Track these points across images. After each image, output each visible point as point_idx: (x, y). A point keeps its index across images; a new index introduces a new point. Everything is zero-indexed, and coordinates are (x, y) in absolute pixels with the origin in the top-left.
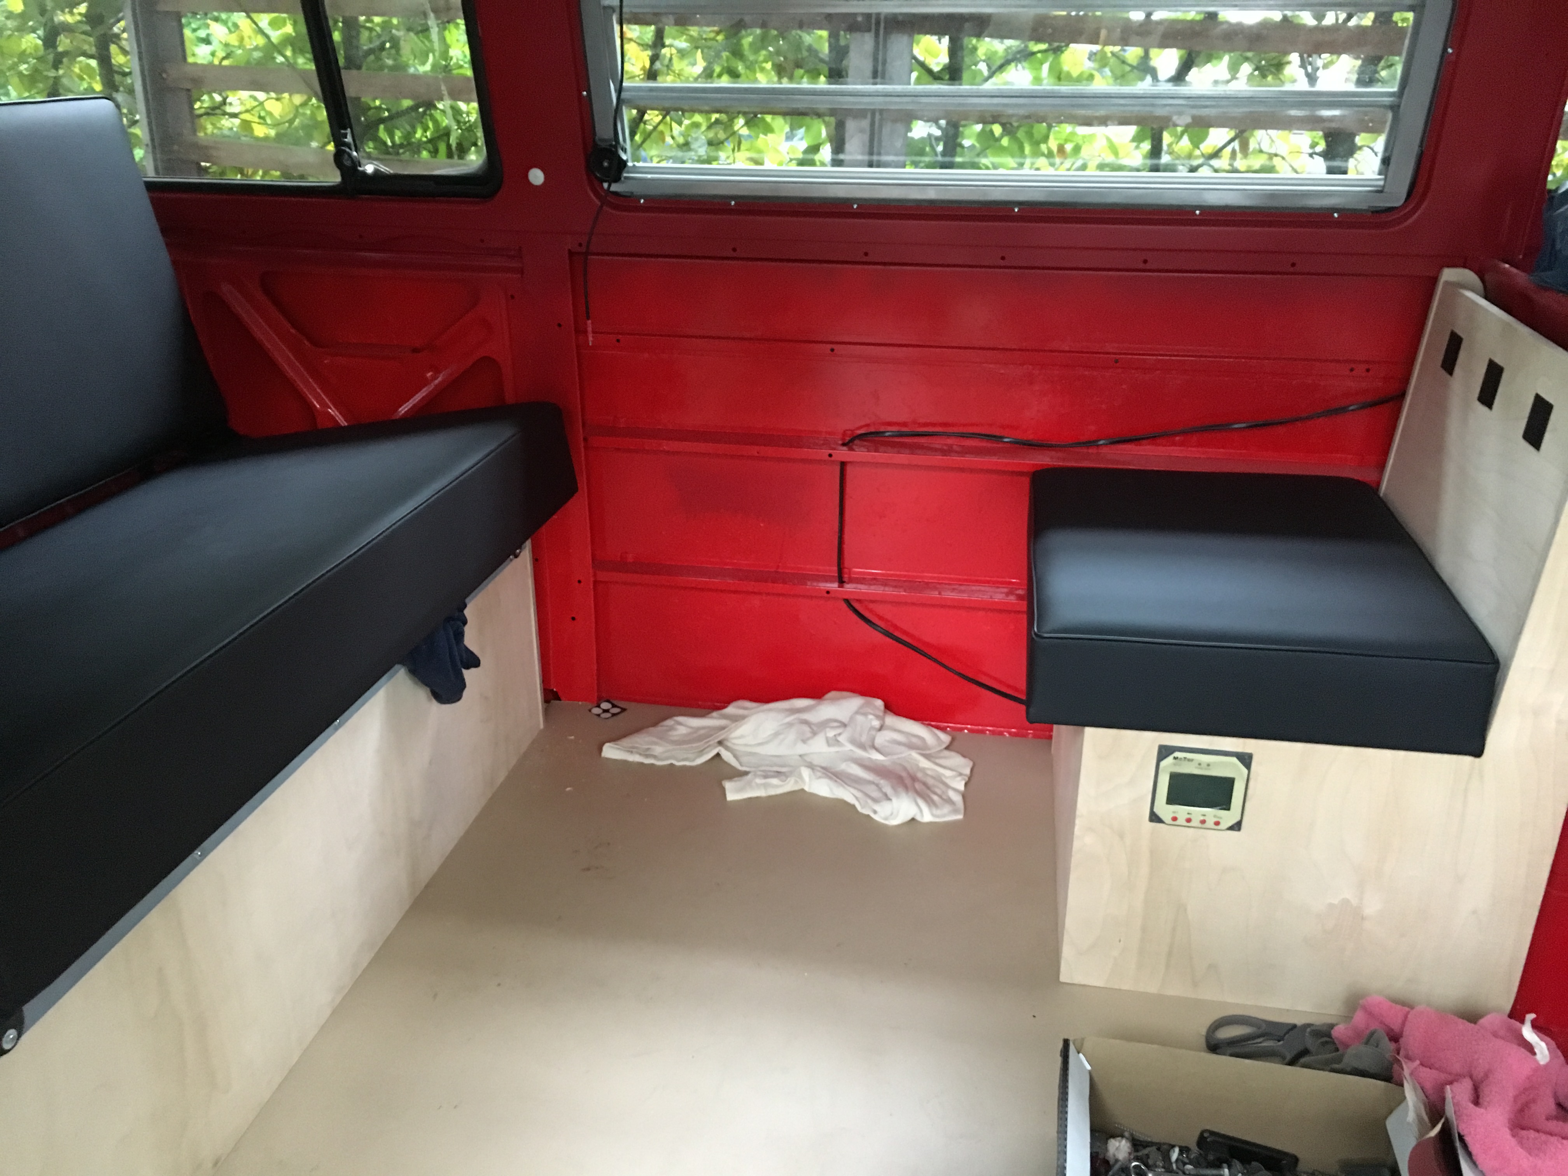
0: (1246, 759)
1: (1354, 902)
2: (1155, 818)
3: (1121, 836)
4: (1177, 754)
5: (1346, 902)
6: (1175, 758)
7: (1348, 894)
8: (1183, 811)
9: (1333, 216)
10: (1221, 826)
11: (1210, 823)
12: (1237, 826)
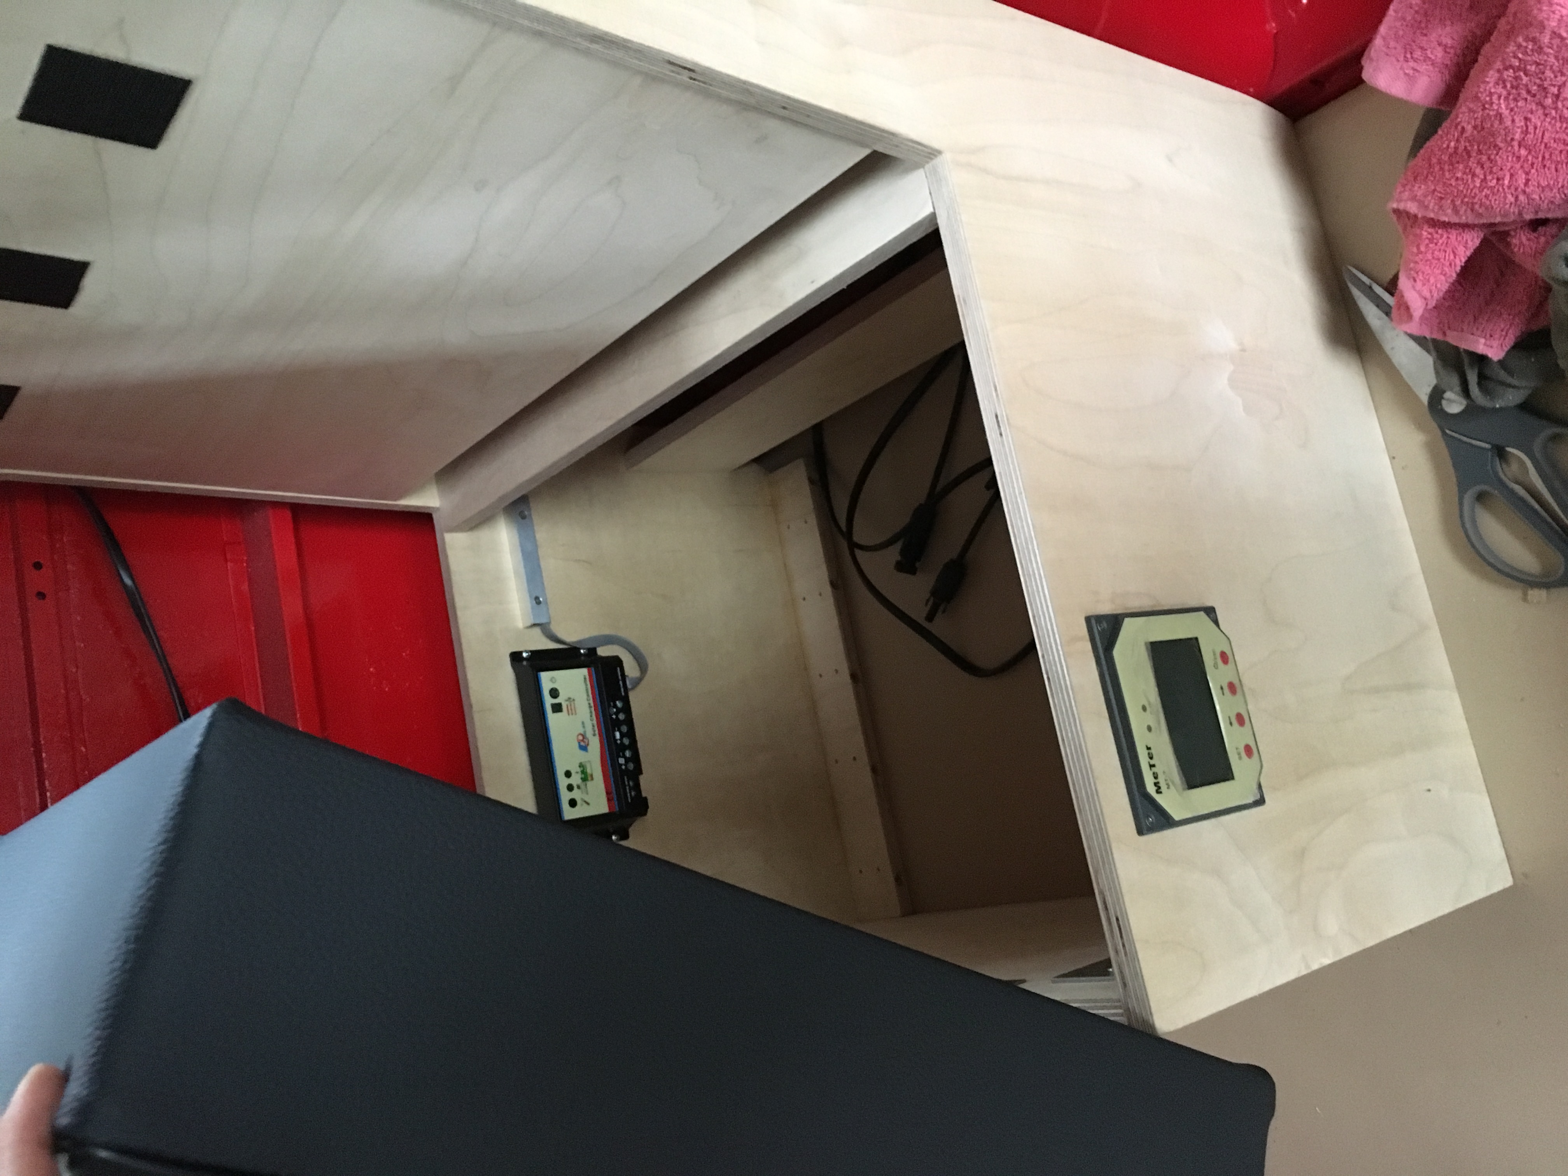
0: (1105, 634)
10: (1224, 645)
11: (1228, 672)
12: (1211, 613)
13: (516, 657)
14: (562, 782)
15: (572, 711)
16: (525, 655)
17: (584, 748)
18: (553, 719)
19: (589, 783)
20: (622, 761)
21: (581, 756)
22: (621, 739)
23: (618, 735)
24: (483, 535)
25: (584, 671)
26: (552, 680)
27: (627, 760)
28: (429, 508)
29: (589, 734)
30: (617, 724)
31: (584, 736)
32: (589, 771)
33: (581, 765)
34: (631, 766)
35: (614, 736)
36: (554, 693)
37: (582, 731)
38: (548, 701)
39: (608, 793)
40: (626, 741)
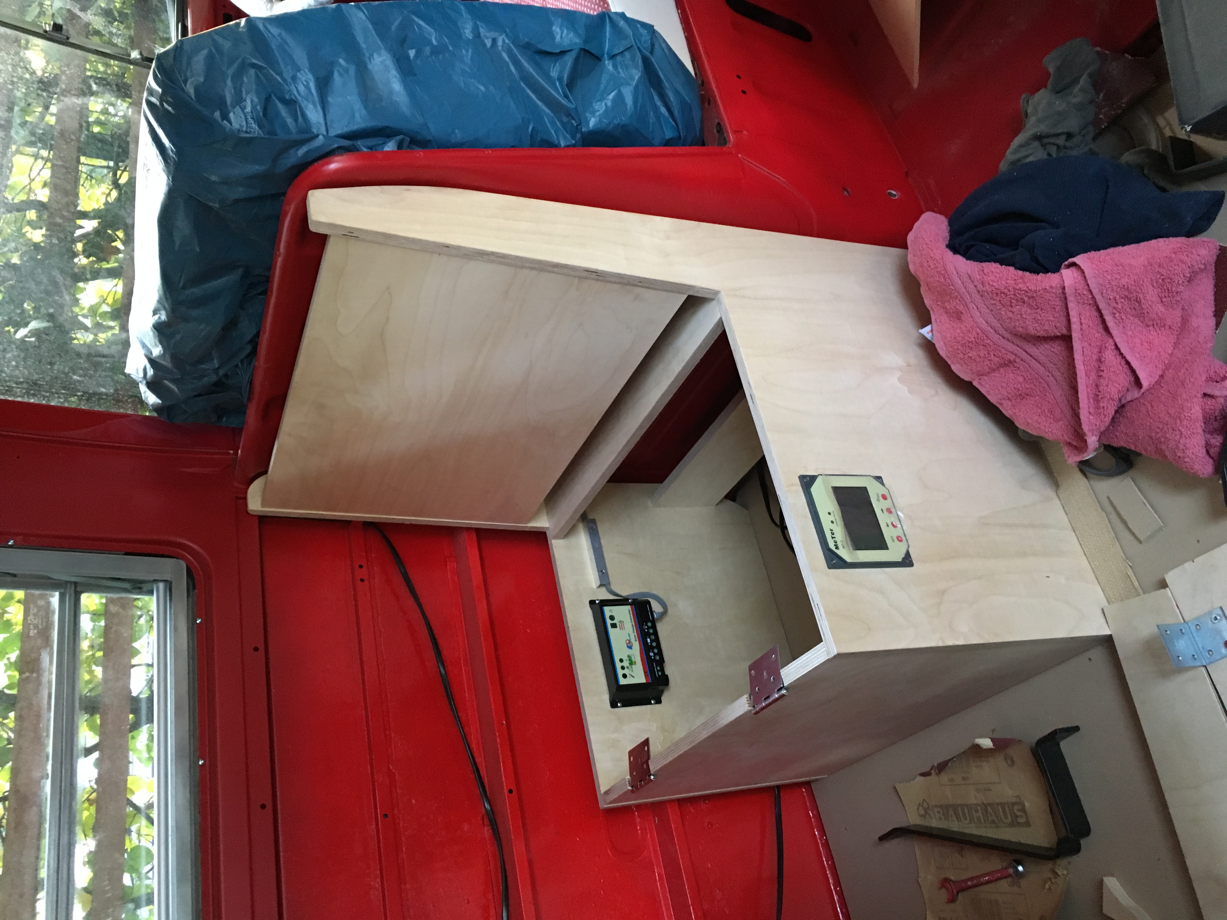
0: (807, 482)
1: (898, 374)
2: (907, 562)
3: (943, 592)
4: (832, 546)
5: (900, 380)
6: (837, 548)
7: (894, 379)
8: (888, 533)
9: (201, 623)
10: (885, 492)
11: (887, 504)
12: (879, 479)
13: (592, 603)
14: (618, 665)
15: (622, 628)
16: (597, 602)
17: (630, 647)
18: (611, 630)
19: (633, 666)
20: (651, 654)
21: (629, 652)
22: (651, 643)
23: (649, 641)
24: (572, 540)
25: (629, 607)
26: (610, 611)
27: (655, 654)
28: (543, 528)
29: (633, 640)
30: (649, 635)
31: (629, 641)
32: (633, 660)
33: (629, 656)
34: (658, 658)
35: (647, 641)
36: (612, 618)
37: (628, 638)
38: (609, 622)
39: (645, 672)
40: (654, 644)
